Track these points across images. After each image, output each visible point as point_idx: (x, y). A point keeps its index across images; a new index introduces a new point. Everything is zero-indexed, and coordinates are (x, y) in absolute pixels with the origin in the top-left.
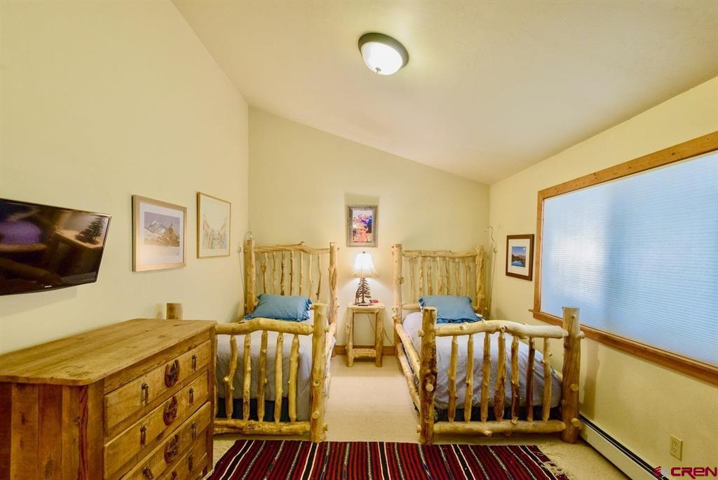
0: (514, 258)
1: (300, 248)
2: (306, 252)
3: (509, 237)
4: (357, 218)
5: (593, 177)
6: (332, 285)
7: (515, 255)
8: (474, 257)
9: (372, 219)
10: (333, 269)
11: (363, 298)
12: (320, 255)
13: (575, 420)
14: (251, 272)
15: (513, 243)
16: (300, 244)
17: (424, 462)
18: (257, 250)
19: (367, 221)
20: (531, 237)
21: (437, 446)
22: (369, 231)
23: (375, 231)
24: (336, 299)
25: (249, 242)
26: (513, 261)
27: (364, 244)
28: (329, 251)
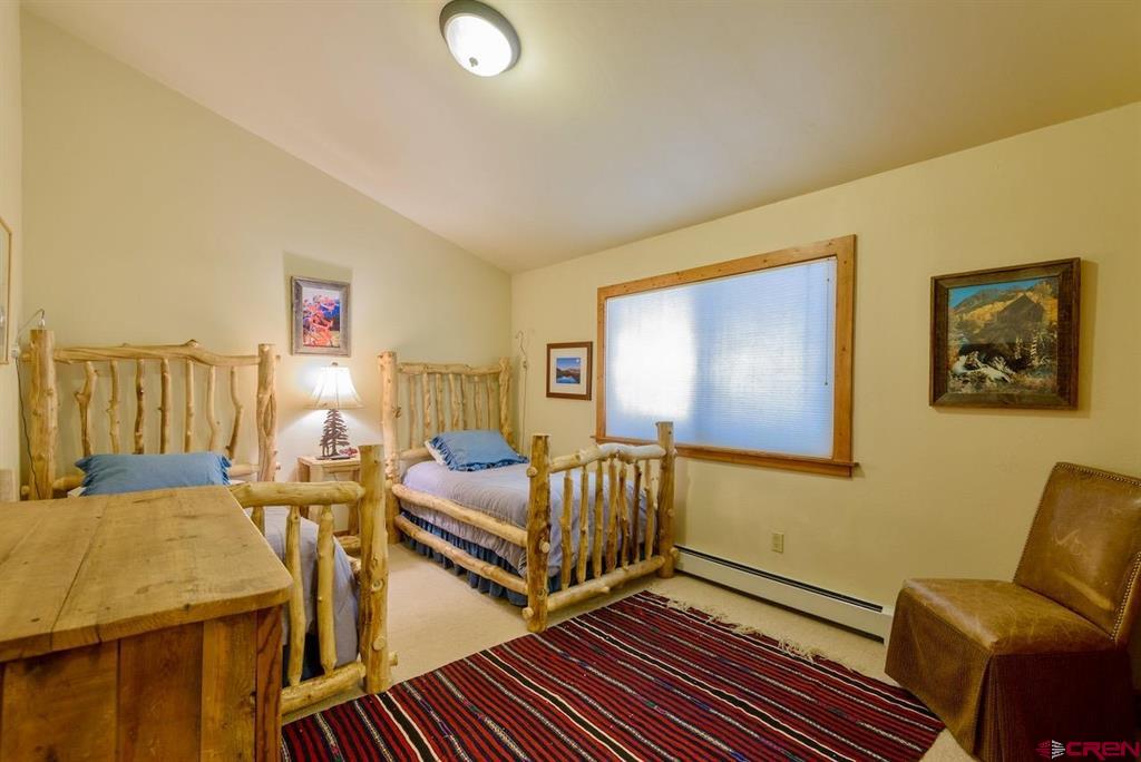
0: (560, 374)
1: (186, 351)
2: (199, 360)
3: (550, 346)
4: (311, 301)
5: (676, 277)
6: (266, 426)
7: (562, 369)
8: (496, 376)
9: (341, 305)
10: (267, 397)
11: (334, 447)
12: (235, 369)
13: (673, 549)
14: (45, 406)
15: (556, 353)
16: (186, 345)
17: (559, 651)
18: (63, 355)
19: (331, 308)
20: (589, 345)
21: (554, 628)
22: (336, 327)
23: (346, 328)
24: (276, 453)
25: (37, 335)
26: (558, 377)
27: (325, 350)
28: (258, 360)
